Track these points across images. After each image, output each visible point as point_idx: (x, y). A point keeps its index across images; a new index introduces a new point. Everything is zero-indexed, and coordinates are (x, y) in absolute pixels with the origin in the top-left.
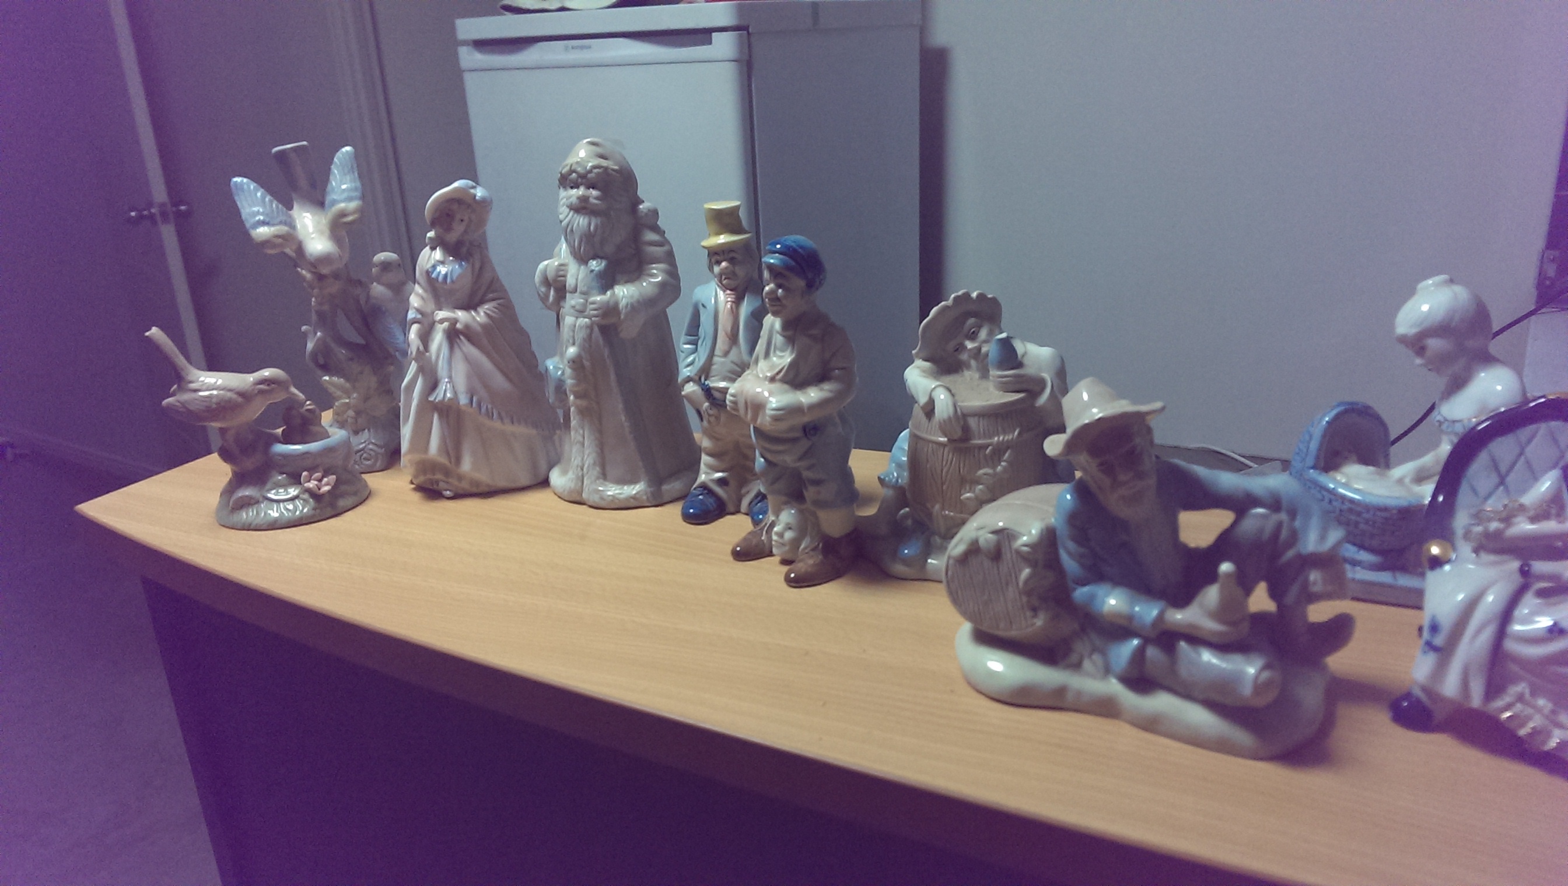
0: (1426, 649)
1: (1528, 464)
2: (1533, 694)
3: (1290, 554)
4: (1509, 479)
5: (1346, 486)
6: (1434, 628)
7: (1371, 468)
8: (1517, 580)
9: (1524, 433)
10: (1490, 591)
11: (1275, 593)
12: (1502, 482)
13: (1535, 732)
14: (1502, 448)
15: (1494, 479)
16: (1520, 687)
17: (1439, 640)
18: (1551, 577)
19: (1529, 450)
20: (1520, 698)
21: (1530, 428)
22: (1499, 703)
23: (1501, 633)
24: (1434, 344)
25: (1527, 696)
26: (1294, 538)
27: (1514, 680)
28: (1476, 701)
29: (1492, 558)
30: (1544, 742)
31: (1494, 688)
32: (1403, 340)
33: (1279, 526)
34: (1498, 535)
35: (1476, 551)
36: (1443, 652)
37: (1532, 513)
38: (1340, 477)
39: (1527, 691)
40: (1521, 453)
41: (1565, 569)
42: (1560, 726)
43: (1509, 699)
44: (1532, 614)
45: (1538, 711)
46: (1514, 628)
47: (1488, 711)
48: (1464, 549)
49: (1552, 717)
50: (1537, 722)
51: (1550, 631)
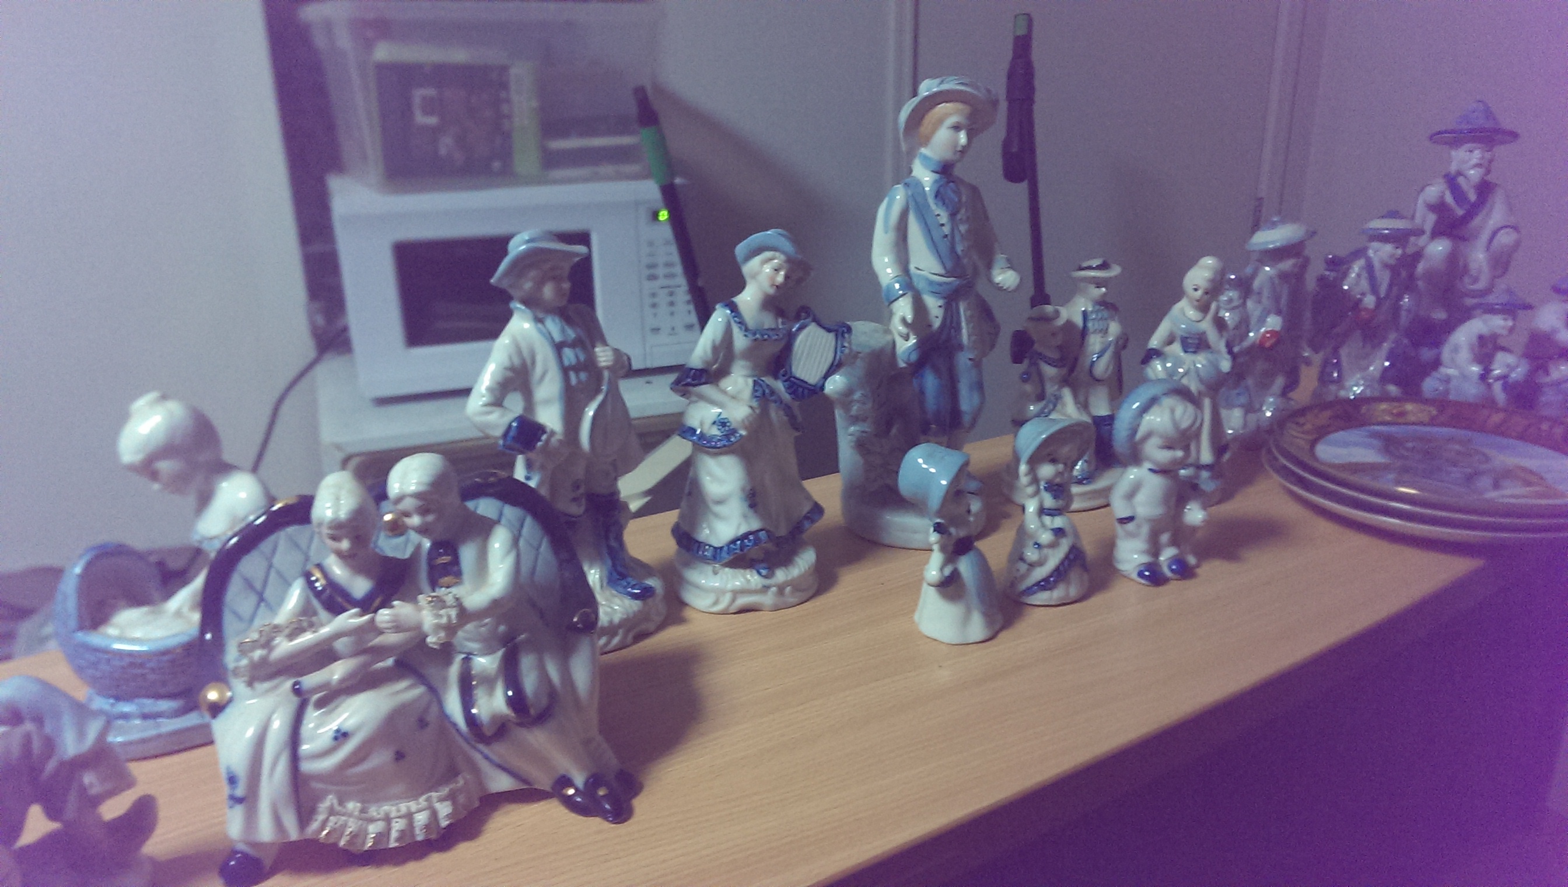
0: (231, 802)
1: (280, 574)
2: (341, 803)
3: (51, 766)
4: (268, 594)
5: (121, 639)
6: (232, 780)
7: (144, 609)
8: (295, 700)
9: (266, 546)
10: (275, 716)
11: (53, 813)
12: (261, 599)
13: (354, 836)
14: (250, 566)
15: (253, 599)
16: (330, 800)
17: (240, 792)
18: (324, 686)
19: (277, 560)
20: (332, 812)
21: (272, 538)
22: (315, 825)
23: (295, 758)
24: (165, 466)
25: (337, 808)
26: (50, 745)
27: (319, 797)
28: (294, 835)
29: (267, 685)
30: (364, 843)
31: (305, 814)
32: (132, 468)
33: (27, 740)
34: (264, 661)
35: (250, 684)
36: (247, 800)
37: (287, 631)
38: (111, 631)
39: (335, 802)
40: (270, 566)
41: (333, 674)
42: (372, 820)
43: (321, 817)
44: (317, 727)
45: (350, 815)
46: (305, 748)
47: (307, 837)
48: (239, 686)
49: (363, 815)
50: (352, 826)
51: (336, 738)
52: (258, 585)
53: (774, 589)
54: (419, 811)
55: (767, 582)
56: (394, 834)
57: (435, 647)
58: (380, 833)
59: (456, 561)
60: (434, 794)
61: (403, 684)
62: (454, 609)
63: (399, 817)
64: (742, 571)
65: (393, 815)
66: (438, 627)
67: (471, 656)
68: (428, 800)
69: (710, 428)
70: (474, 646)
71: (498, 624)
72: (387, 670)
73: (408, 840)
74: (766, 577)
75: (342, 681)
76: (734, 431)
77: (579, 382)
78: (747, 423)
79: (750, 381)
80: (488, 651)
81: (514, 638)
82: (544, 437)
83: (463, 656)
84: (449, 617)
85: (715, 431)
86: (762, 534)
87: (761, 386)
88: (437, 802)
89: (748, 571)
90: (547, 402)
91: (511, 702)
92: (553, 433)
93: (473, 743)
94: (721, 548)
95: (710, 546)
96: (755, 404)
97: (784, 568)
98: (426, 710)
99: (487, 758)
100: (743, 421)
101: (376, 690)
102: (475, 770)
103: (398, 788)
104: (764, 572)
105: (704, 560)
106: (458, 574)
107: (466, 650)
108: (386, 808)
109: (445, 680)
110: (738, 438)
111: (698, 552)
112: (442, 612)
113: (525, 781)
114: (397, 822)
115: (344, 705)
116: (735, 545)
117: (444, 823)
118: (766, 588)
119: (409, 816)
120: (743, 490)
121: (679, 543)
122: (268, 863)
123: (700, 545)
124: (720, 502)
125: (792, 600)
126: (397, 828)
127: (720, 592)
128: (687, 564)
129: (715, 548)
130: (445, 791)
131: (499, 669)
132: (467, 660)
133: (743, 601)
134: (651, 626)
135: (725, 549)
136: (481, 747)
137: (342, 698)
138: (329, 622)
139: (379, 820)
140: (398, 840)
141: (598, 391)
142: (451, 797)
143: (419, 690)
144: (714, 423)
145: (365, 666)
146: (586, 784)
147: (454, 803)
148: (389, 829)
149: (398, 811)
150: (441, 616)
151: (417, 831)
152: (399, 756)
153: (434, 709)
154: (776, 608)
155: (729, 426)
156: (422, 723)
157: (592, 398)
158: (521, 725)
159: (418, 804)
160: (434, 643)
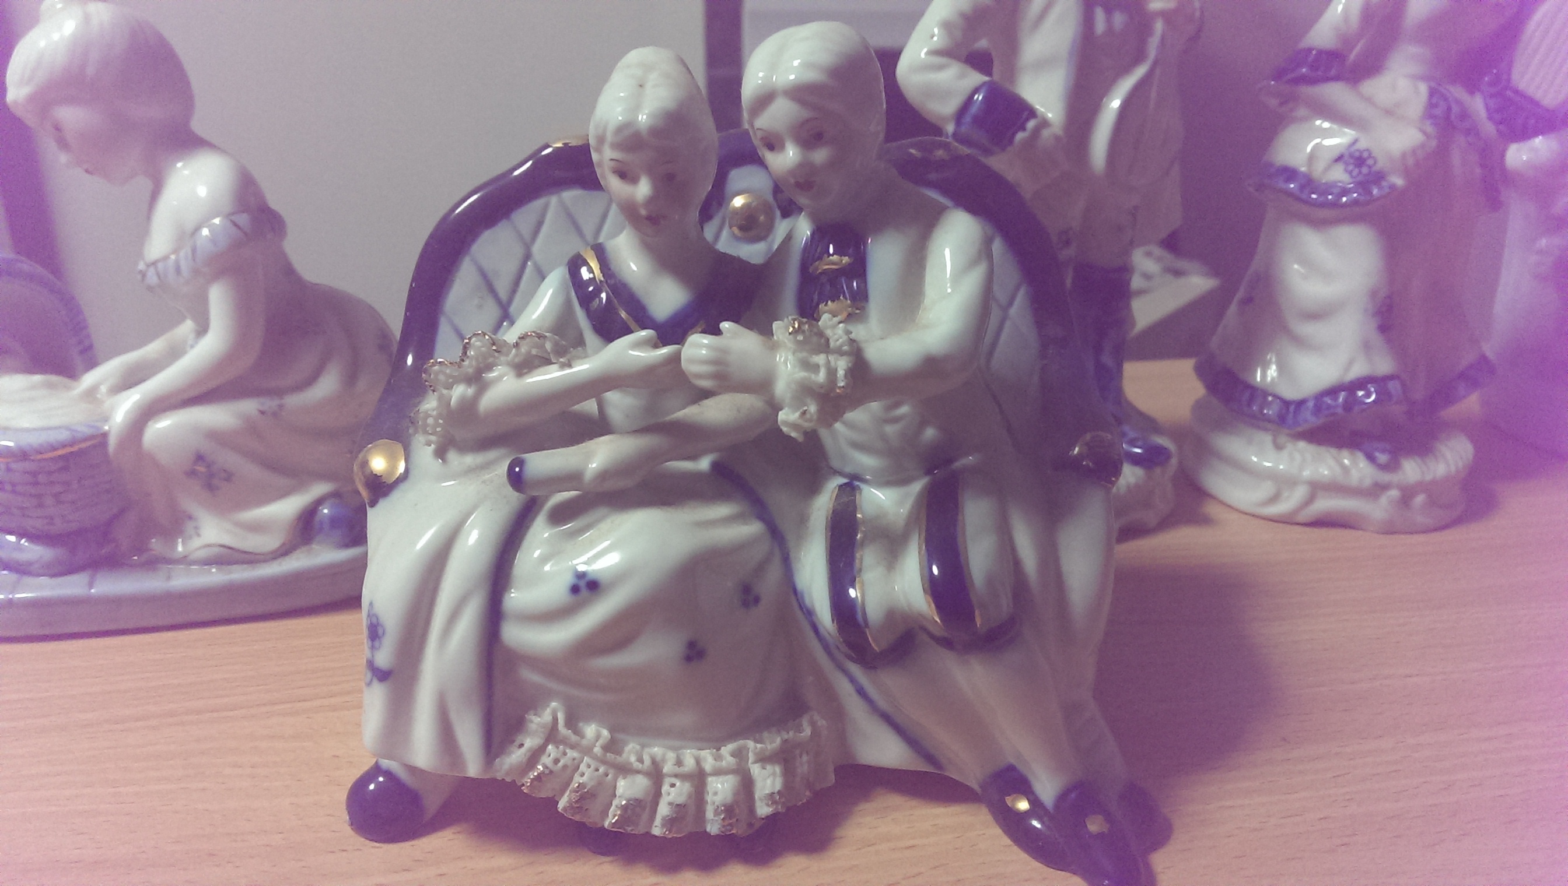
0: (368, 675)
6: (374, 632)
8: (514, 498)
13: (585, 796)
14: (494, 250)
15: (492, 311)
16: (552, 712)
18: (571, 479)
19: (537, 248)
21: (537, 204)
22: (515, 756)
23: (494, 613)
25: (563, 730)
27: (533, 702)
28: (473, 768)
29: (470, 459)
30: (605, 813)
31: (499, 729)
36: (397, 678)
37: (517, 358)
39: (562, 717)
40: (528, 256)
41: (589, 456)
42: (625, 770)
43: (530, 742)
44: (544, 559)
45: (588, 751)
46: (516, 598)
47: (499, 776)
48: (424, 452)
49: (610, 756)
50: (586, 775)
51: (575, 589)
52: (502, 288)
53: (1394, 493)
54: (718, 772)
55: (1385, 477)
56: (663, 810)
57: (793, 434)
58: (636, 800)
59: (859, 269)
60: (751, 744)
61: (722, 510)
62: (844, 357)
63: (676, 776)
64: (1334, 451)
65: (668, 768)
66: (806, 390)
67: (857, 483)
68: (739, 754)
69: (1327, 169)
70: (867, 462)
71: (923, 424)
72: (698, 476)
73: (688, 827)
74: (1384, 468)
75: (604, 475)
76: (1379, 177)
77: (1110, 30)
78: (1410, 161)
79: (1423, 88)
80: (894, 479)
81: (950, 461)
82: (1031, 124)
83: (843, 480)
84: (832, 373)
85: (1339, 175)
86: (1394, 386)
87: (1446, 99)
88: (755, 762)
89: (1345, 453)
90: (1043, 64)
91: (935, 589)
92: (1045, 123)
93: (840, 657)
94: (1301, 403)
95: (1276, 396)
96: (1430, 129)
97: (1417, 459)
98: (760, 569)
99: (861, 692)
100: (1404, 155)
101: (670, 509)
102: (838, 714)
103: (685, 718)
104: (1382, 458)
105: (1258, 421)
106: (860, 297)
107: (848, 469)
108: (657, 750)
109: (803, 520)
110: (1387, 190)
111: (1249, 405)
112: (820, 359)
113: (930, 758)
114: (673, 785)
115: (604, 526)
116: (1336, 399)
117: (763, 810)
118: (1377, 490)
119: (699, 779)
120: (1373, 294)
121: (1212, 387)
122: (432, 803)
123: (1257, 393)
124: (1316, 315)
125: (1421, 519)
126: (670, 798)
127: (1283, 482)
128: (1222, 425)
129: (1286, 403)
130: (773, 742)
131: (912, 520)
132: (850, 488)
133: (1325, 504)
134: (1151, 518)
135: (1311, 404)
136: (855, 669)
137: (601, 511)
138: (597, 351)
139: (638, 772)
140: (670, 822)
141: (1139, 58)
142: (784, 757)
143: (751, 529)
144: (1339, 159)
145: (651, 458)
146: (1062, 798)
147: (788, 772)
148: (657, 795)
149: (679, 763)
150: (816, 368)
151: (710, 814)
152: (694, 653)
153: (774, 573)
154: (1389, 529)
155: (1370, 167)
156: (748, 596)
157: (1126, 70)
158: (947, 643)
159: (718, 758)
160: (795, 426)
